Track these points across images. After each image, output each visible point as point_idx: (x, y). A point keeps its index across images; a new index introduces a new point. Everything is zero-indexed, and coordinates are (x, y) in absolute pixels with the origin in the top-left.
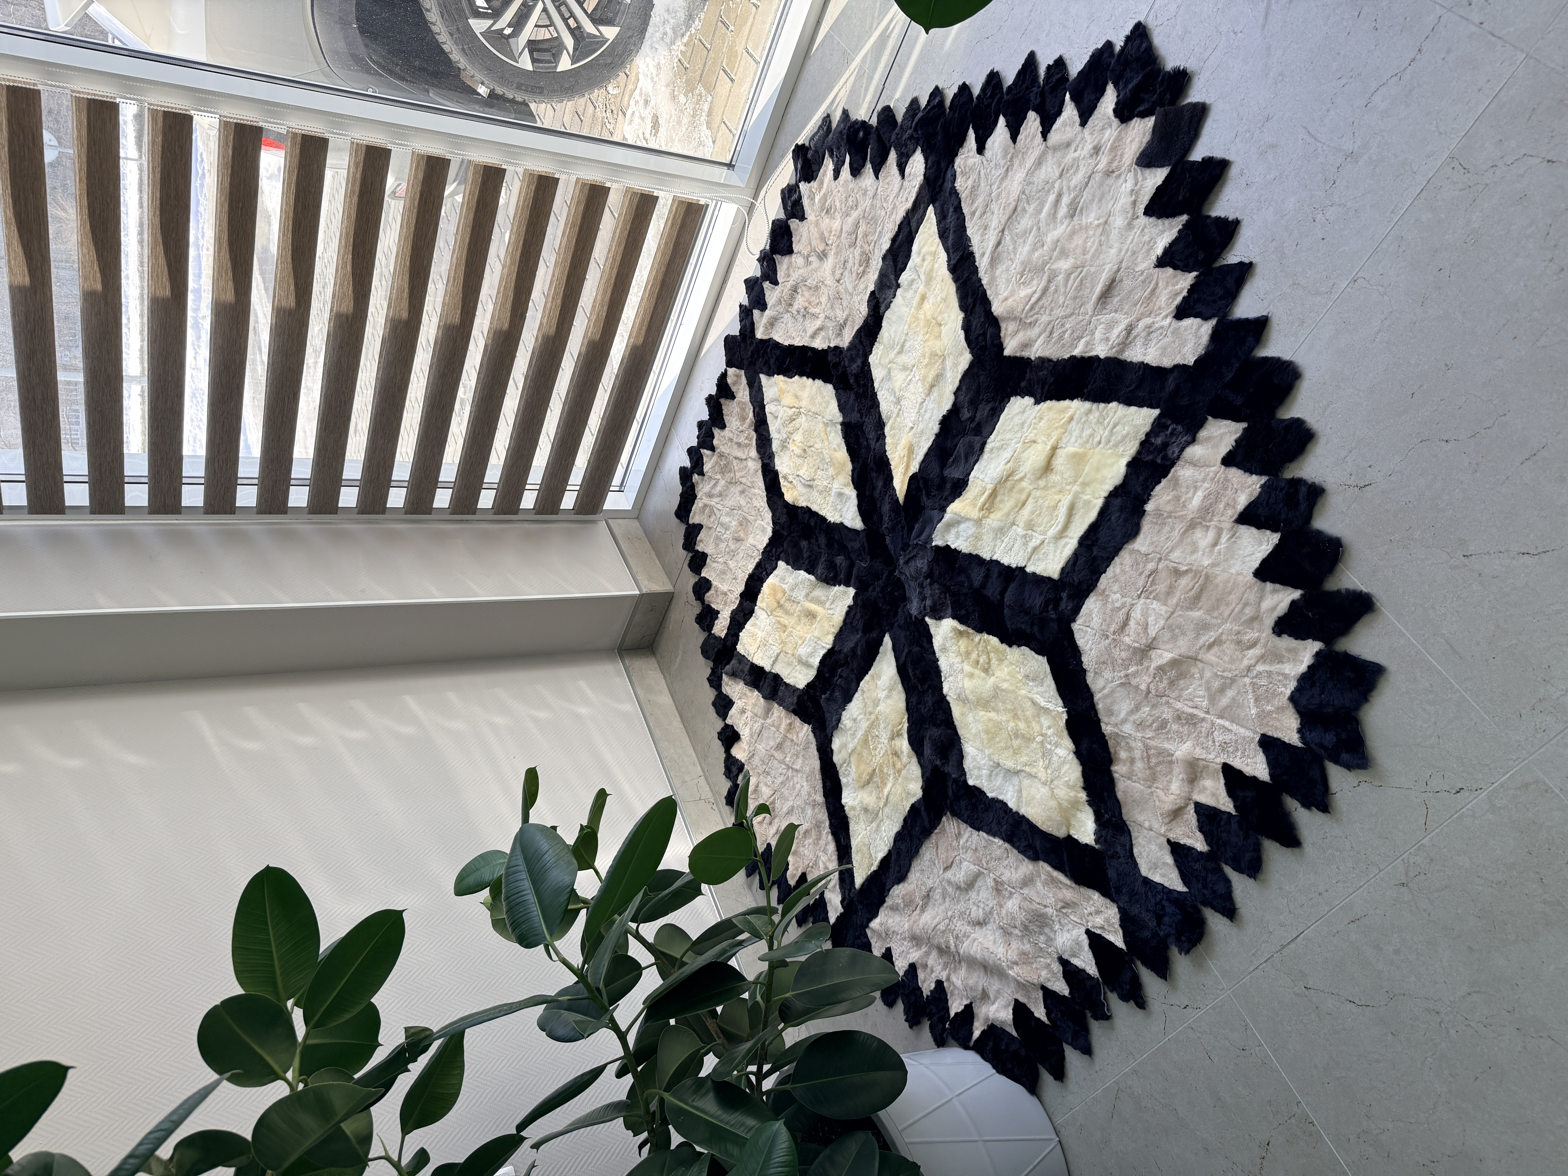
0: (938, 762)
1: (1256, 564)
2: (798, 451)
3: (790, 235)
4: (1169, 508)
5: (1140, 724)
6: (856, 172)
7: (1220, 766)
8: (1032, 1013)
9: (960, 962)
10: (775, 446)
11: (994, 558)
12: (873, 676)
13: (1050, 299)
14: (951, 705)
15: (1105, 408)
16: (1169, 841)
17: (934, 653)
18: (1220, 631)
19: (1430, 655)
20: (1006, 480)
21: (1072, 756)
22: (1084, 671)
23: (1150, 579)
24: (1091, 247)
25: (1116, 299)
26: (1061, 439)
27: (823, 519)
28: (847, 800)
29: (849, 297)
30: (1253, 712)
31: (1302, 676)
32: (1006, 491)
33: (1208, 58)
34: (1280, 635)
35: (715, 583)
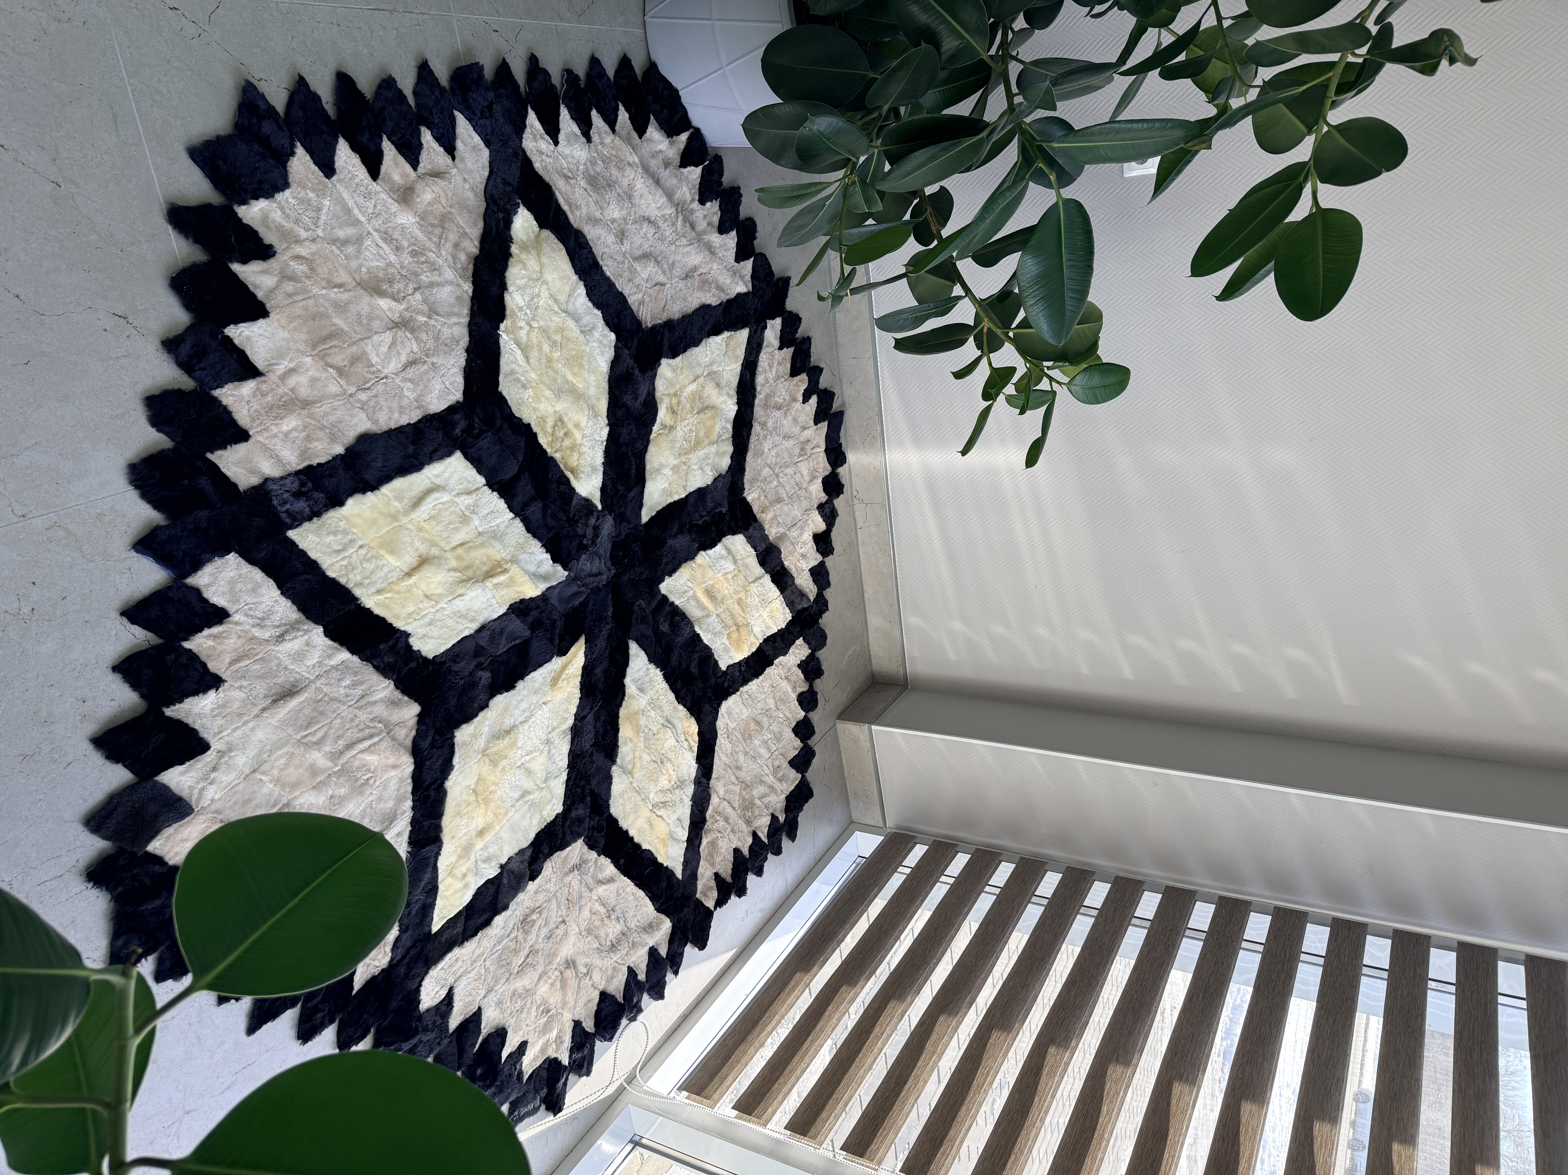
0: (637, 372)
1: (261, 322)
2: (668, 765)
3: (598, 1014)
4: (321, 434)
5: (435, 269)
6: (500, 1034)
7: (379, 181)
8: (630, 118)
9: (678, 204)
10: (690, 789)
11: (512, 515)
12: (671, 495)
13: (348, 734)
14: (605, 414)
15: (340, 577)
16: (453, 158)
17: (604, 473)
18: (324, 292)
19: (139, 130)
20: (469, 579)
21: (511, 288)
22: (467, 351)
23: (368, 385)
24: (281, 756)
25: (279, 681)
26: (398, 579)
27: (667, 678)
28: (732, 407)
29: (558, 894)
30: (328, 203)
31: (267, 198)
32: (474, 568)
33: (55, 878)
34: (270, 246)
35: (794, 696)
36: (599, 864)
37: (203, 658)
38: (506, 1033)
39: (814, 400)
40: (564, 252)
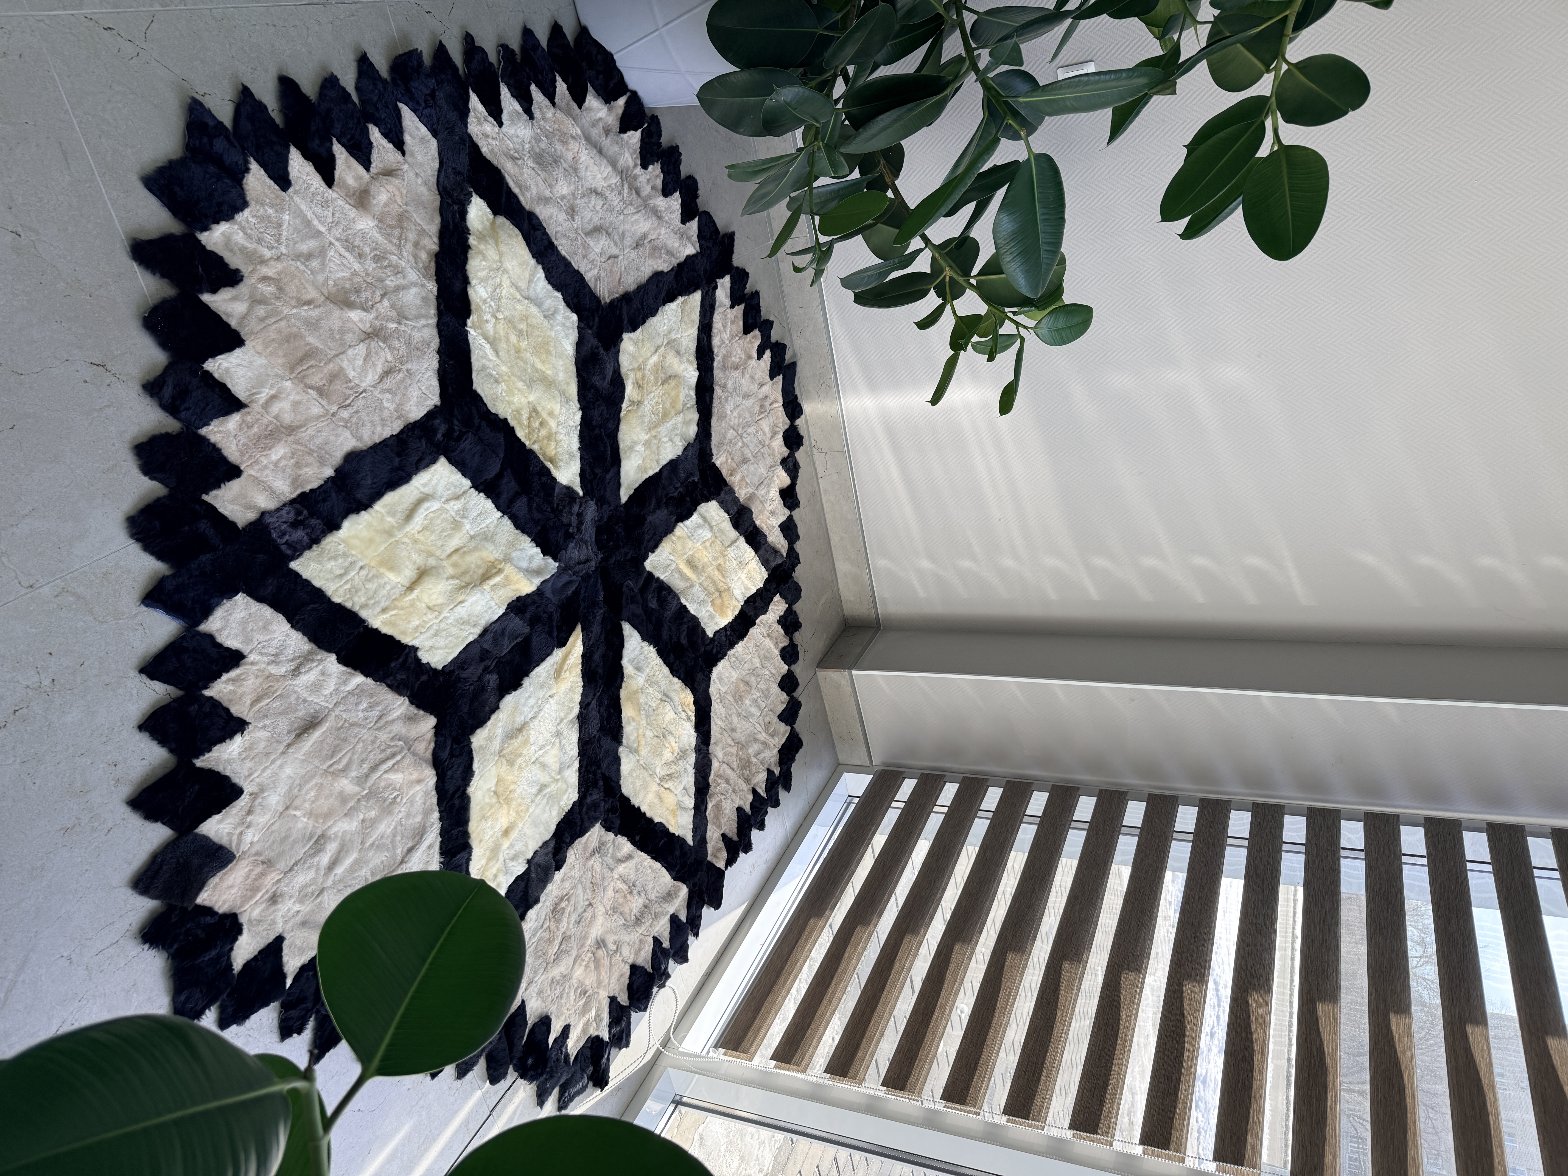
0: (602, 351)
1: (238, 352)
2: (671, 739)
3: (630, 987)
4: (310, 459)
5: (399, 272)
6: (545, 1022)
7: (334, 188)
8: (568, 89)
9: (622, 172)
10: (692, 758)
11: (500, 514)
12: (645, 471)
13: (371, 756)
14: (576, 398)
15: (346, 601)
16: (403, 153)
17: (581, 458)
18: (294, 311)
19: (90, 165)
20: (468, 584)
21: (473, 282)
22: (439, 352)
23: (348, 402)
24: (311, 789)
25: (300, 714)
26: (401, 595)
27: (661, 653)
28: (693, 373)
29: (583, 879)
30: (287, 217)
31: (227, 221)
32: (471, 573)
33: (111, 945)
34: (237, 271)
35: (777, 652)
36: (616, 844)
37: (225, 704)
38: (550, 1020)
39: (768, 354)
40: (520, 237)
